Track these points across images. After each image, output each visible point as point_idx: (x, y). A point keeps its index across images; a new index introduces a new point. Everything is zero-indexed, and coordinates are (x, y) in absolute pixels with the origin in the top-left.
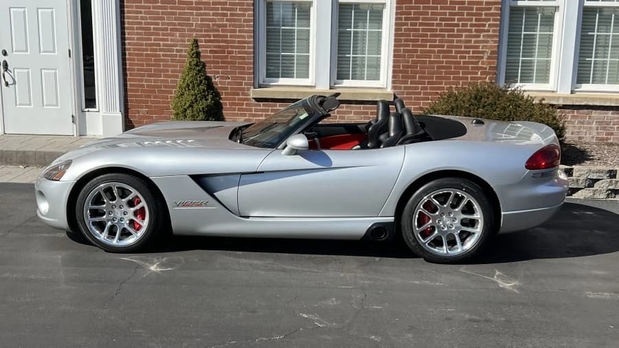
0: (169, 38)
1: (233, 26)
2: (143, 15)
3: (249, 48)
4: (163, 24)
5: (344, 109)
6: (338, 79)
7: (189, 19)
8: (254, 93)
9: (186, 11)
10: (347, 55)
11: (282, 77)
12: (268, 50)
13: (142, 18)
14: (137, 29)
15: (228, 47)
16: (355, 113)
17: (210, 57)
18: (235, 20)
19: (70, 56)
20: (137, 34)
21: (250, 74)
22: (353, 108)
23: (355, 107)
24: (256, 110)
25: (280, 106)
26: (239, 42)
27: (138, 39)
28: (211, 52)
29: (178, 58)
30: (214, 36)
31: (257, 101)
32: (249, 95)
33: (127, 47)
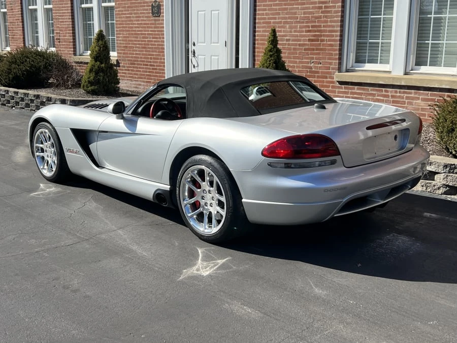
0: (282, 29)
1: (326, 17)
2: (267, 12)
3: (336, 36)
4: (279, 18)
5: (413, 95)
6: (416, 65)
7: (295, 13)
8: (338, 76)
9: (294, 6)
10: (426, 42)
11: (368, 63)
12: (358, 38)
13: (267, 14)
14: (264, 23)
15: (321, 36)
16: (423, 100)
17: (308, 45)
18: (328, 12)
19: (226, 46)
20: (263, 27)
21: (335, 59)
22: (420, 94)
23: (423, 94)
24: (339, 92)
25: (358, 89)
26: (330, 31)
27: (263, 31)
28: (309, 40)
29: (287, 46)
30: (313, 27)
31: (340, 84)
32: (333, 78)
33: (256, 38)
